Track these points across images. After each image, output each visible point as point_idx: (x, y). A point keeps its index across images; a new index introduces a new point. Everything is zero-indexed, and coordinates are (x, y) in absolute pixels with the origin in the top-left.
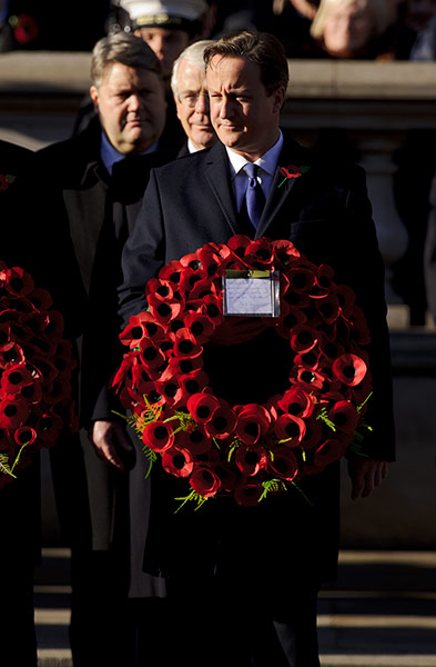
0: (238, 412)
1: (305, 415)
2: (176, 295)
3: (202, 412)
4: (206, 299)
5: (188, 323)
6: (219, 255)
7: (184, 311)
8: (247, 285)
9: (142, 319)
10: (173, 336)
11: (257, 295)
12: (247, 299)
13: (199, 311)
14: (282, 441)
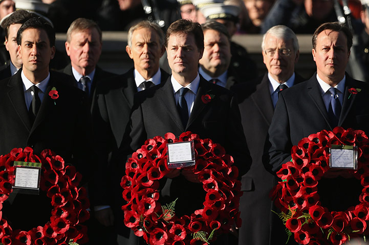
0: (333, 215)
1: (366, 219)
2: (306, 155)
3: (316, 214)
4: (321, 158)
5: (311, 169)
6: (328, 136)
7: (309, 163)
8: (341, 153)
9: (288, 165)
10: (303, 176)
11: (347, 158)
12: (341, 160)
13: (317, 163)
14: (355, 231)
